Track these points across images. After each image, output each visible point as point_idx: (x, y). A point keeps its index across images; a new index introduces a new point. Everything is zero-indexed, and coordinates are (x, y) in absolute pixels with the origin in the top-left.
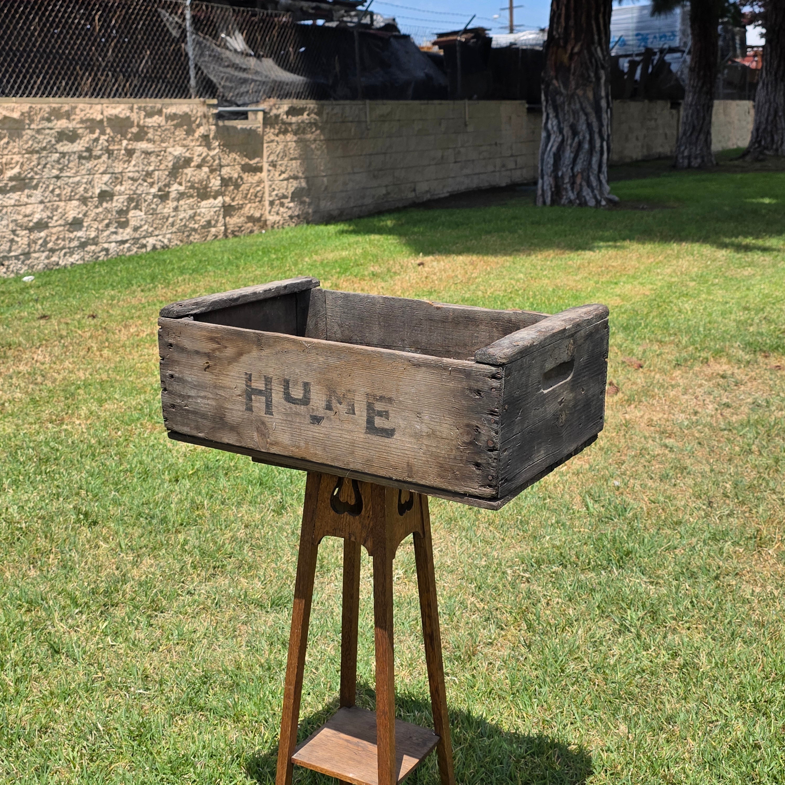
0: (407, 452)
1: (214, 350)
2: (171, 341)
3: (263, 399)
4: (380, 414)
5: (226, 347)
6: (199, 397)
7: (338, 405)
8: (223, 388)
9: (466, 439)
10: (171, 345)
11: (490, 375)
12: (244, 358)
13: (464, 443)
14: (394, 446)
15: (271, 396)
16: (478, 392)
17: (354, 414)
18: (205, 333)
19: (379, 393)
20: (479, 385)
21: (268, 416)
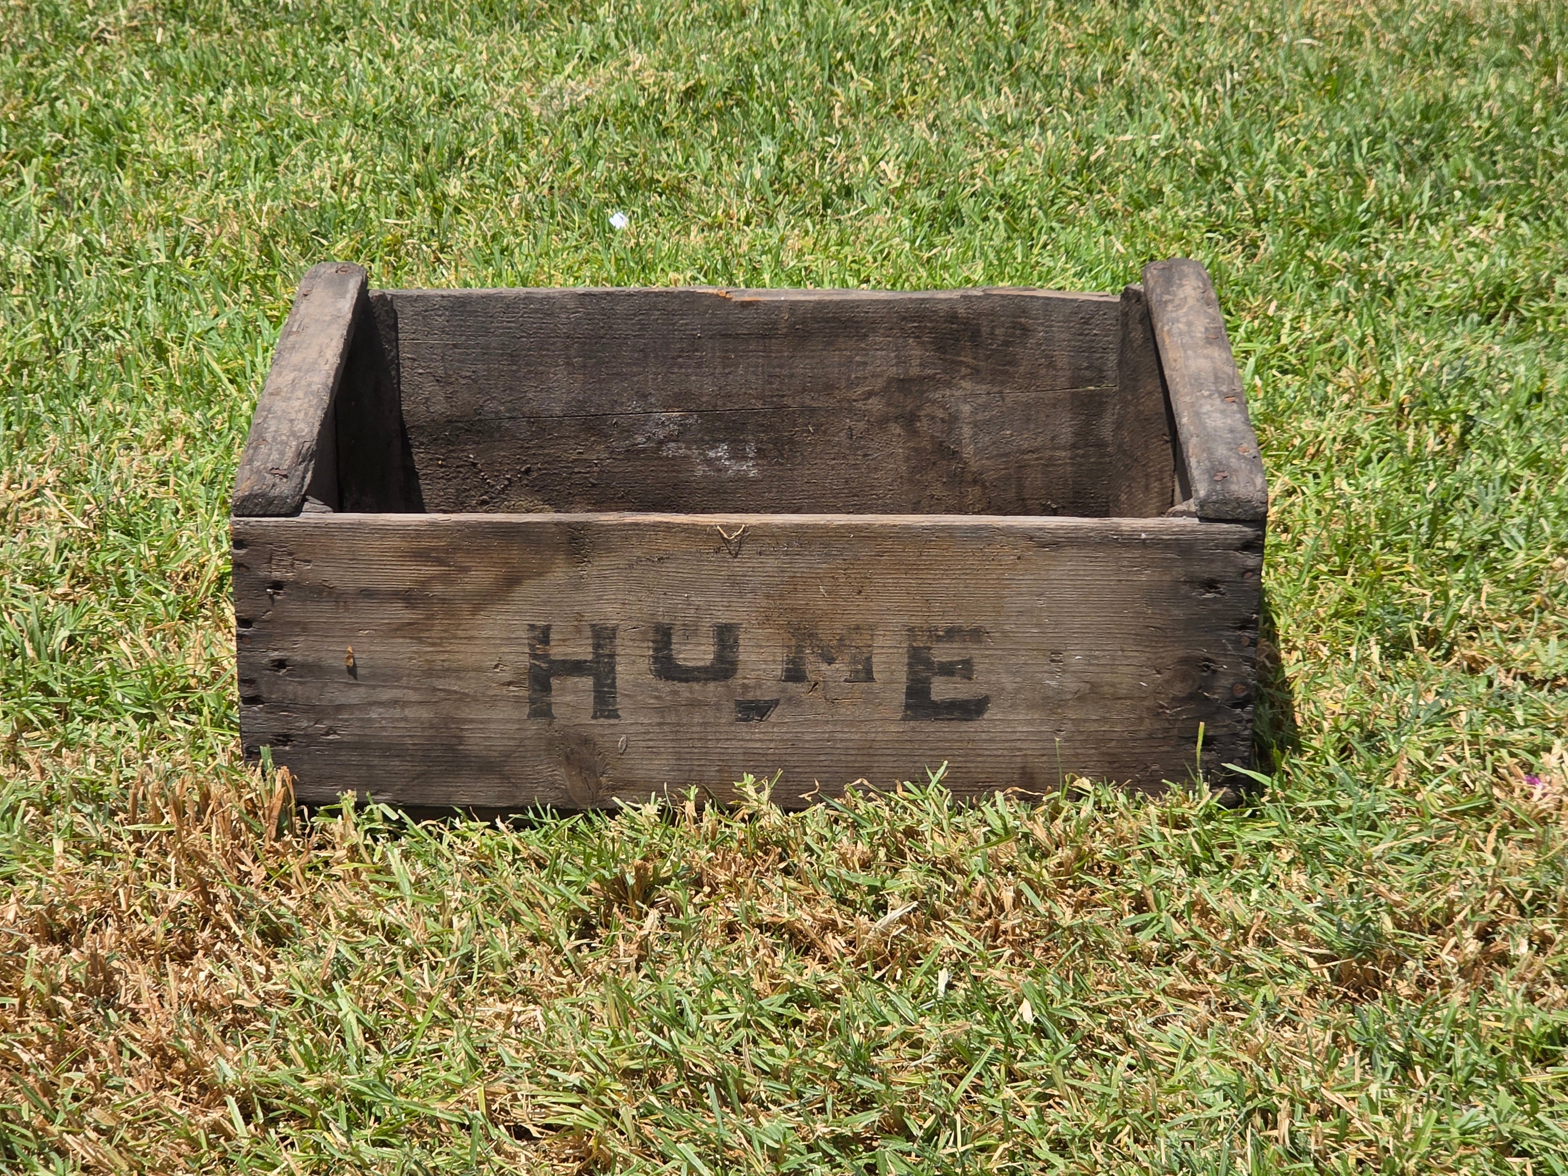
0: (1018, 744)
1: (425, 583)
2: (277, 575)
3: (587, 682)
4: (947, 670)
5: (465, 570)
6: (374, 703)
7: (824, 667)
8: (457, 672)
9: (1179, 689)
10: (278, 585)
11: (1238, 544)
12: (527, 589)
13: (1174, 699)
14: (984, 736)
15: (613, 670)
16: (1211, 585)
17: (870, 678)
18: (397, 543)
19: (942, 623)
20: (1215, 570)
21: (602, 721)
